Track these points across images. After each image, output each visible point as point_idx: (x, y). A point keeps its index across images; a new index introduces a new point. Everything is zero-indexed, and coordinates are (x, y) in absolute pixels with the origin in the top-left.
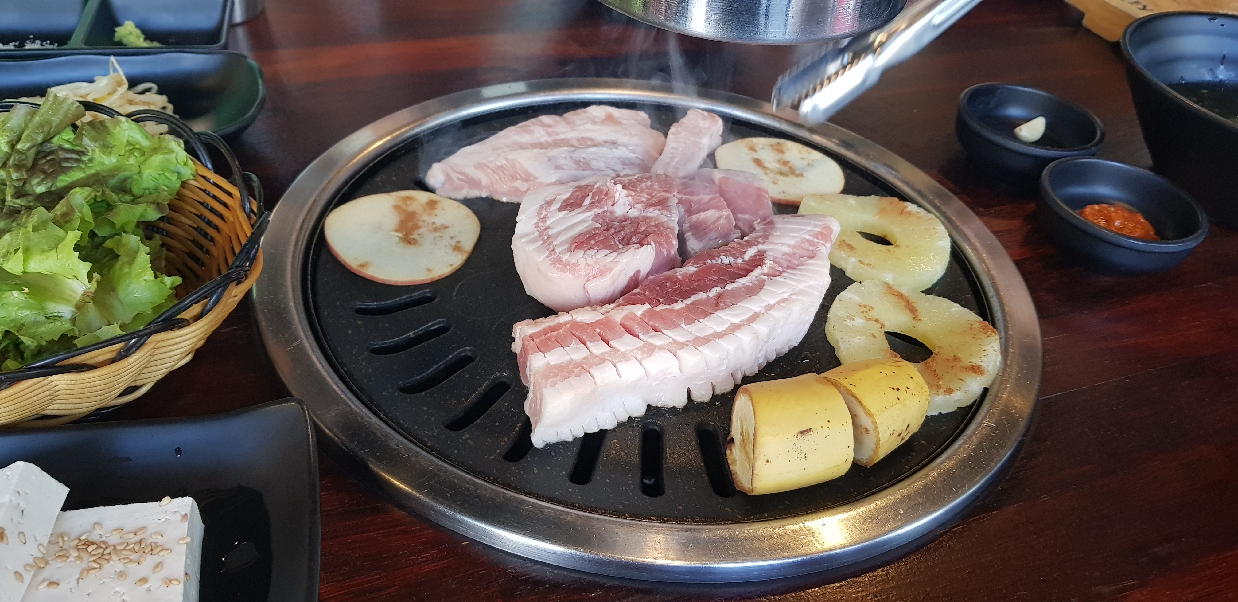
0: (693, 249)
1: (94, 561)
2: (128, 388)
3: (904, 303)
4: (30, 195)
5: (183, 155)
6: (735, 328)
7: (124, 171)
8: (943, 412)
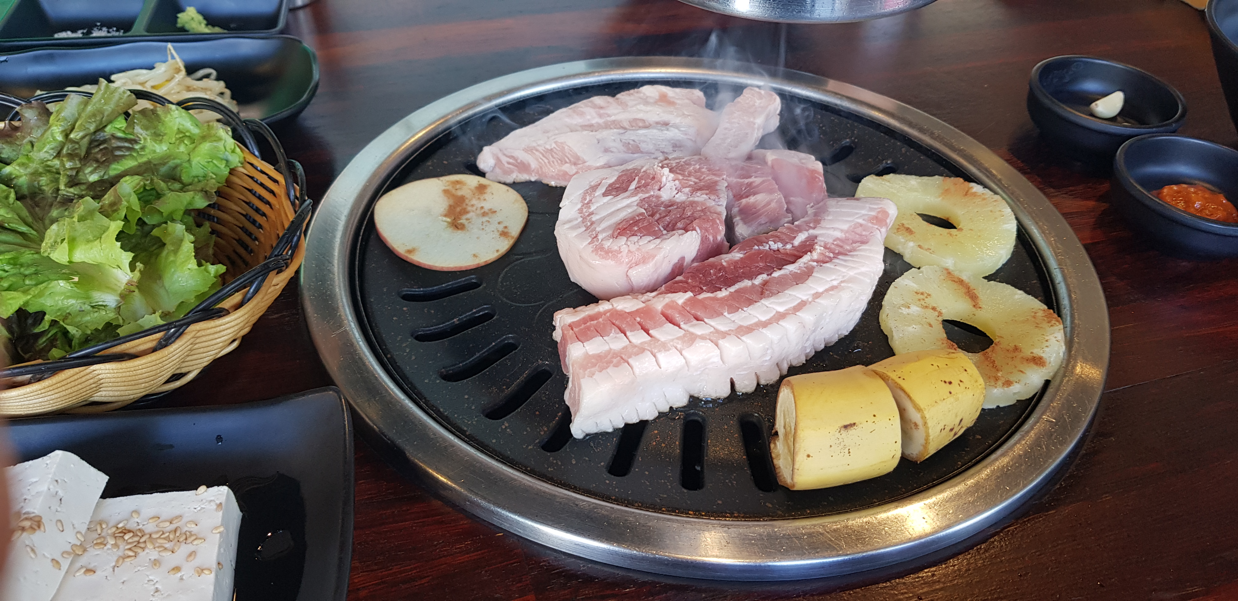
0: (741, 234)
1: (130, 549)
2: (174, 375)
3: (964, 290)
4: (83, 184)
5: (231, 142)
6: (780, 316)
7: (174, 159)
8: (1001, 406)
